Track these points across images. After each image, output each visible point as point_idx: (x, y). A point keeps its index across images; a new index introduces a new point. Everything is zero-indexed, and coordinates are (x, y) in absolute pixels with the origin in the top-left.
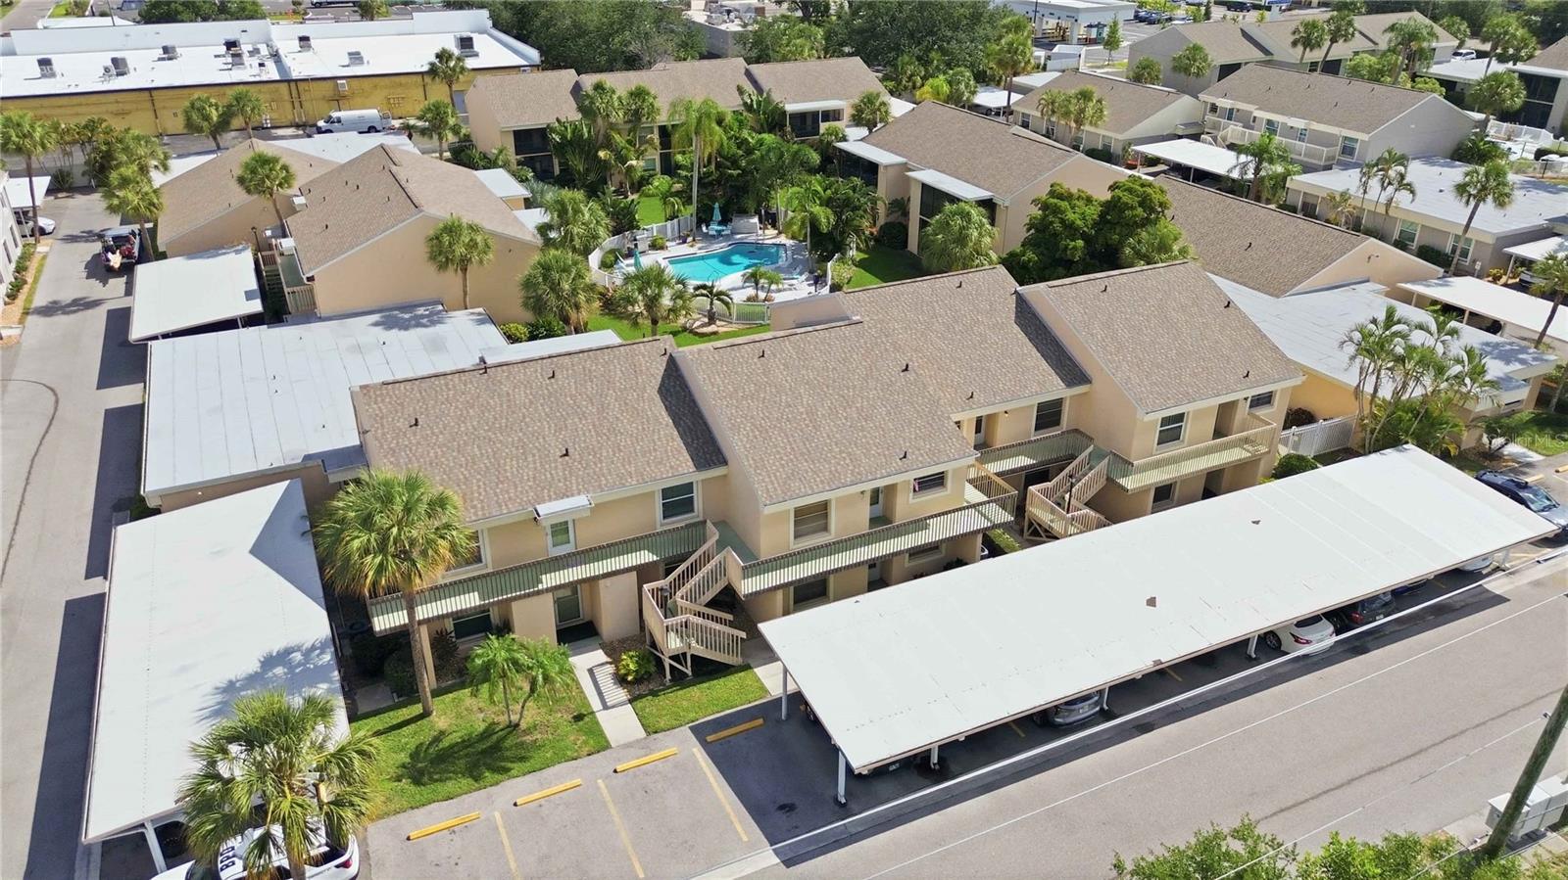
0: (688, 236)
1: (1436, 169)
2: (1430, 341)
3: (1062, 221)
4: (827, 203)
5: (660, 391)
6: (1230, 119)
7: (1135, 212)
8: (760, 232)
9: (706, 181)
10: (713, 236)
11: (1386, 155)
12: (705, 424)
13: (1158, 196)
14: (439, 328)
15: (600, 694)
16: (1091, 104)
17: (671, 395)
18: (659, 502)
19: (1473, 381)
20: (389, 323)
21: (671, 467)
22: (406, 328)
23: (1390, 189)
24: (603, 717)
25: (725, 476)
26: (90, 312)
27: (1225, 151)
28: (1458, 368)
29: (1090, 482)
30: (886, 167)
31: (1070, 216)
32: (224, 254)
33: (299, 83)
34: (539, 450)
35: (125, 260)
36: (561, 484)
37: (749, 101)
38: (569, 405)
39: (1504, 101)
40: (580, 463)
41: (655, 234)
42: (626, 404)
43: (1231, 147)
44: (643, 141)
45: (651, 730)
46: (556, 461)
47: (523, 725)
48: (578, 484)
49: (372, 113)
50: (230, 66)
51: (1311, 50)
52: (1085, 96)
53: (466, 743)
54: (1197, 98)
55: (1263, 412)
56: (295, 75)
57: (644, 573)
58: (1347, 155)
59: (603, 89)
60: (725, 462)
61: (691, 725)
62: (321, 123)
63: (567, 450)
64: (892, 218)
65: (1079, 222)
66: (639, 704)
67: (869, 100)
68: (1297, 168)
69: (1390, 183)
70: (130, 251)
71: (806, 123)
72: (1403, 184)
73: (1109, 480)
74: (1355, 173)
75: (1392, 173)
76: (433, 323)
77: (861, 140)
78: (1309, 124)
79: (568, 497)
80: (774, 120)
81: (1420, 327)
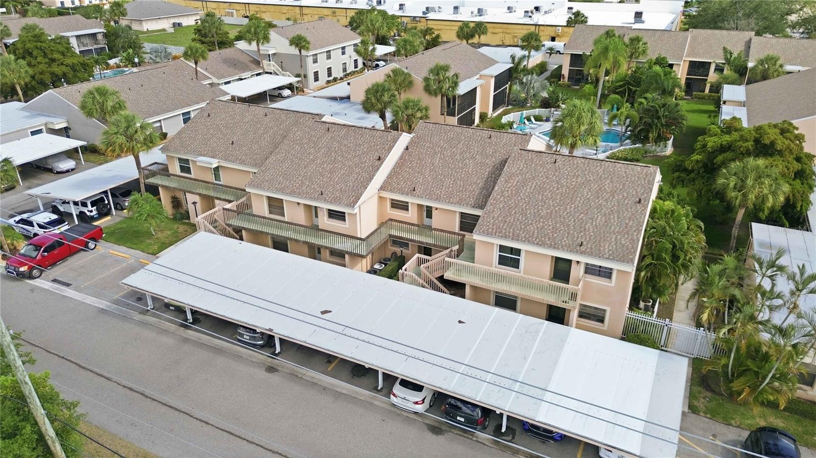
33: (540, 27)
36: (217, 153)
38: (257, 127)
40: (232, 149)
46: (227, 145)
48: (222, 155)
56: (541, 23)
63: (234, 142)
79: (214, 158)
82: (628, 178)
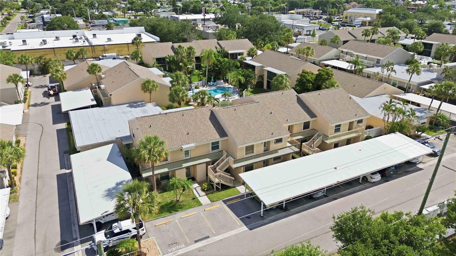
0: (205, 85)
1: (402, 67)
2: (401, 107)
3: (306, 79)
4: (243, 76)
5: (210, 119)
6: (347, 54)
7: (325, 76)
8: (224, 84)
9: (210, 71)
10: (212, 85)
11: (388, 63)
12: (222, 127)
13: (330, 72)
14: (144, 107)
15: (198, 193)
16: (310, 51)
17: (212, 120)
18: (211, 146)
19: (412, 116)
20: (131, 106)
21: (214, 137)
22: (136, 108)
23: (389, 72)
24: (199, 198)
25: (227, 139)
26: (46, 106)
27: (346, 63)
28: (408, 113)
29: (318, 142)
30: (257, 67)
31: (308, 78)
32: (83, 90)
33: (94, 47)
34: (181, 133)
35: (54, 92)
36: (187, 141)
37: (219, 50)
38: (188, 122)
39: (418, 49)
40: (192, 136)
41: (196, 85)
42: (202, 122)
43: (347, 62)
44: (191, 61)
45: (212, 201)
46: (186, 136)
47: (180, 200)
48: (191, 141)
49: (115, 54)
50: (75, 42)
51: (367, 37)
52: (309, 48)
53: (167, 205)
54: (338, 49)
55: (360, 124)
56: (93, 44)
57: (207, 164)
58: (378, 64)
59: (181, 47)
60: (227, 136)
61: (222, 200)
62: (100, 57)
63: (188, 133)
64: (259, 80)
65: (310, 79)
66: (208, 196)
67: (252, 49)
68: (365, 67)
69: (389, 70)
70: (55, 90)
71: (234, 56)
72: (393, 70)
73: (323, 141)
74: (380, 68)
75: (389, 67)
76: (143, 106)
77: (250, 60)
78: (368, 56)
79: (189, 144)
80: (226, 55)
81: (399, 103)
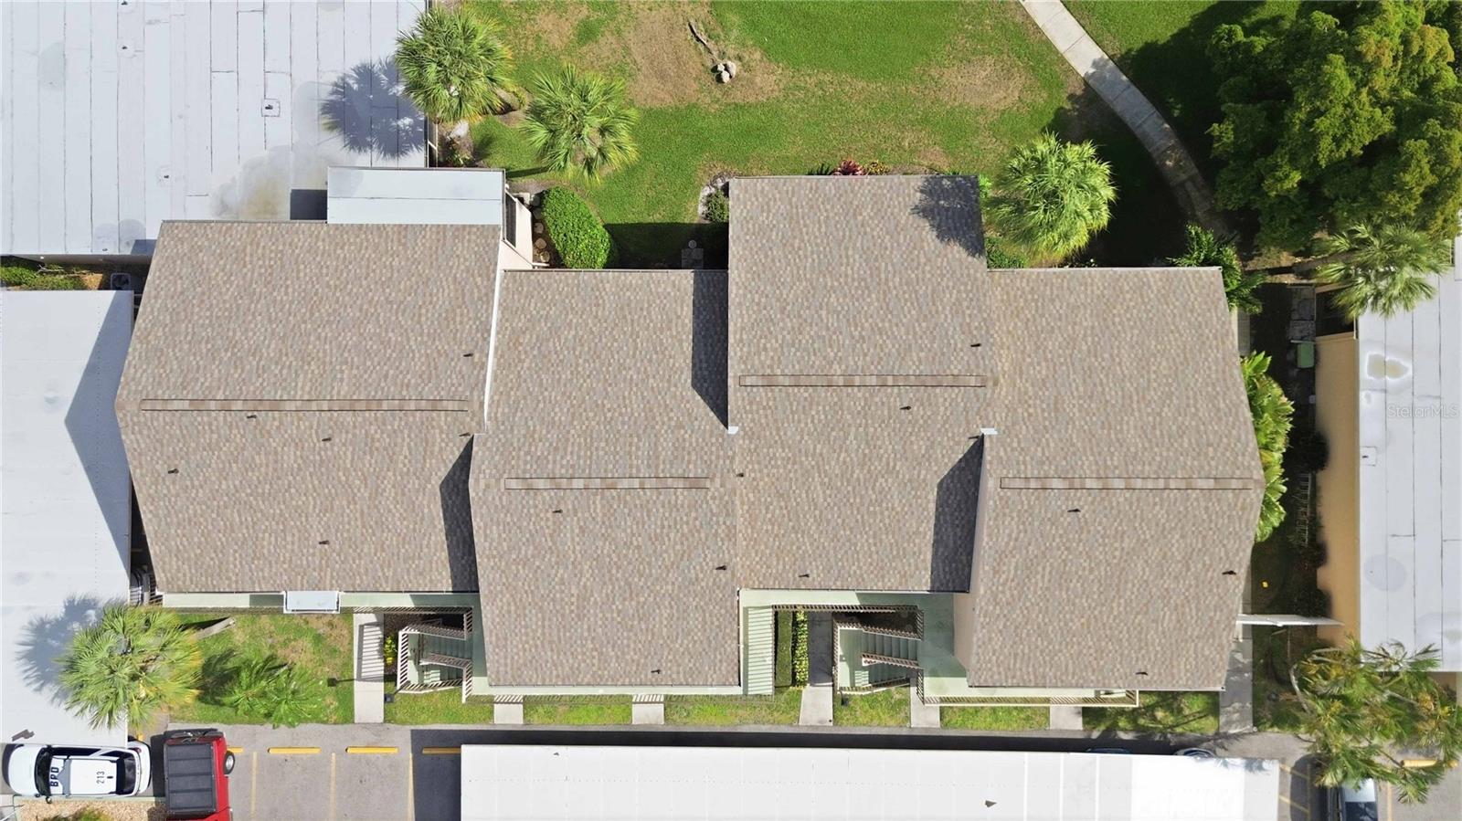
5: (445, 484)
15: (360, 661)
17: (458, 493)
21: (431, 581)
24: (357, 686)
34: (299, 531)
36: (315, 574)
38: (340, 482)
40: (339, 555)
42: (403, 494)
46: (315, 547)
48: (332, 577)
79: (318, 590)
82: (1211, 521)
